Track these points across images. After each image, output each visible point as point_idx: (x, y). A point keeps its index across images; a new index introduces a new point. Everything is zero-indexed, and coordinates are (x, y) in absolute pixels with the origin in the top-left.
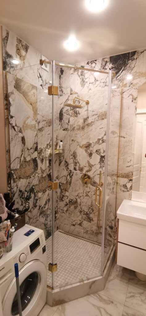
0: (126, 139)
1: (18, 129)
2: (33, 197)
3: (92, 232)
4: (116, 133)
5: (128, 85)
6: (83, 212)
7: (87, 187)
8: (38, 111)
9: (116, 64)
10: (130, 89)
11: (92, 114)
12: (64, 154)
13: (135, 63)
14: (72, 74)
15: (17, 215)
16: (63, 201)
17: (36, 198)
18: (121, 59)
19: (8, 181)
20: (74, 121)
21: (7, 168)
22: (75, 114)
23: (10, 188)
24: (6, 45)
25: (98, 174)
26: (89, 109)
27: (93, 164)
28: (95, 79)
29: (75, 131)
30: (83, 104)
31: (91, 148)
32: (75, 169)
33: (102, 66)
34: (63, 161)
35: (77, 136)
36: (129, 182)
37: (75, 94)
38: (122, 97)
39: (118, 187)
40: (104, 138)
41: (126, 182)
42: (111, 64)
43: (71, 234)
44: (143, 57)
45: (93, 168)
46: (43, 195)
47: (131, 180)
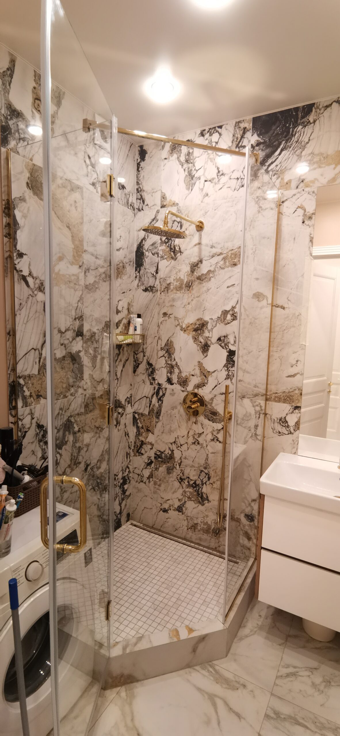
0: (287, 311)
1: (35, 284)
2: (71, 443)
3: (205, 527)
4: (264, 297)
5: (294, 184)
6: (186, 482)
7: (195, 423)
8: (85, 244)
9: (267, 136)
10: (299, 193)
11: (210, 252)
12: (145, 346)
13: (310, 131)
14: (166, 159)
15: (27, 478)
16: (142, 454)
17: (77, 445)
18: (277, 124)
19: (10, 402)
20: (168, 269)
21: (9, 372)
22: (172, 253)
23: (16, 418)
24: (8, 87)
25: (222, 394)
26: (204, 241)
27: (211, 369)
28: (219, 172)
29: (169, 294)
30: (190, 229)
31: (206, 331)
32: (169, 381)
33: (235, 139)
34: (141, 362)
35: (174, 304)
36: (292, 412)
37: (172, 206)
38: (280, 213)
39: (268, 424)
40: (236, 310)
41: (287, 411)
42: (255, 135)
43: (160, 530)
44: (330, 117)
45: (210, 379)
46: (94, 439)
47: (297, 408)
